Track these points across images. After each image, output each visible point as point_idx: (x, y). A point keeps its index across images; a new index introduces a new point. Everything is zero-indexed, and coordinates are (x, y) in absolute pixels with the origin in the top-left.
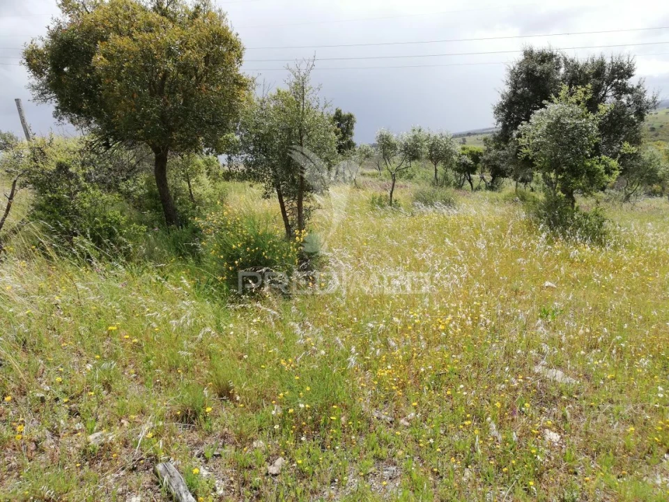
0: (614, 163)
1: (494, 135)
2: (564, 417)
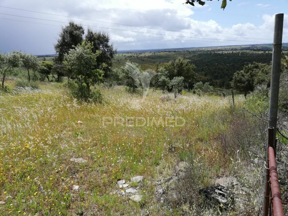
0: (101, 71)
1: (56, 58)
2: (81, 178)
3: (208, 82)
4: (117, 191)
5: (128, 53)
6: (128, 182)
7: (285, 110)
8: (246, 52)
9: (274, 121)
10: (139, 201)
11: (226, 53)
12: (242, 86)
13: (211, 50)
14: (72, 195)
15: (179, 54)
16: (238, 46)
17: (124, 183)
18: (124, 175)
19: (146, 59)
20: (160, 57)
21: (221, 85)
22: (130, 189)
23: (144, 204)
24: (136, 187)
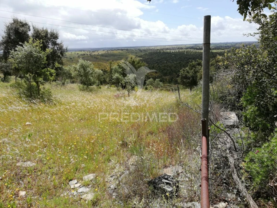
0: (53, 71)
2: (29, 182)
3: (159, 78)
4: (68, 192)
5: (81, 51)
6: (81, 181)
7: (221, 102)
8: (190, 51)
9: (206, 113)
10: (91, 200)
11: (174, 51)
12: (188, 82)
13: (160, 48)
14: (17, 202)
15: (131, 52)
16: (183, 45)
17: (76, 183)
18: (76, 175)
19: (99, 57)
20: (114, 55)
21: (170, 81)
22: (83, 188)
23: (96, 202)
24: (88, 185)
